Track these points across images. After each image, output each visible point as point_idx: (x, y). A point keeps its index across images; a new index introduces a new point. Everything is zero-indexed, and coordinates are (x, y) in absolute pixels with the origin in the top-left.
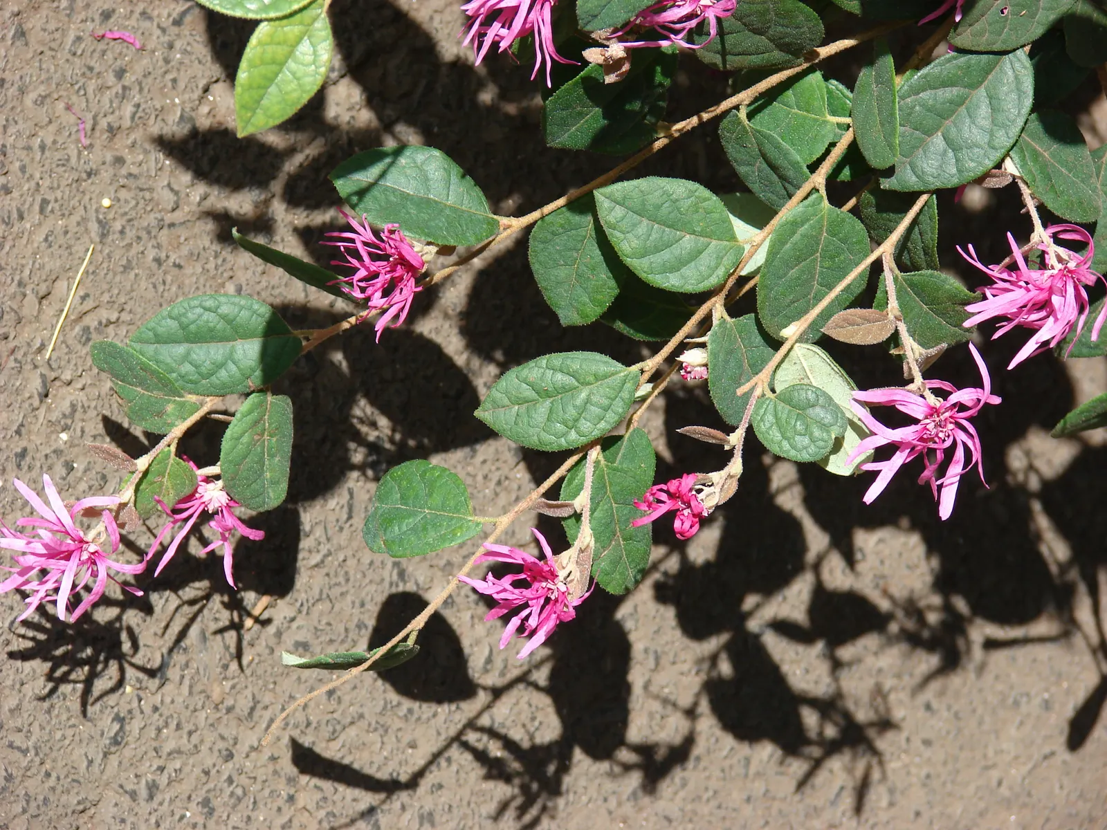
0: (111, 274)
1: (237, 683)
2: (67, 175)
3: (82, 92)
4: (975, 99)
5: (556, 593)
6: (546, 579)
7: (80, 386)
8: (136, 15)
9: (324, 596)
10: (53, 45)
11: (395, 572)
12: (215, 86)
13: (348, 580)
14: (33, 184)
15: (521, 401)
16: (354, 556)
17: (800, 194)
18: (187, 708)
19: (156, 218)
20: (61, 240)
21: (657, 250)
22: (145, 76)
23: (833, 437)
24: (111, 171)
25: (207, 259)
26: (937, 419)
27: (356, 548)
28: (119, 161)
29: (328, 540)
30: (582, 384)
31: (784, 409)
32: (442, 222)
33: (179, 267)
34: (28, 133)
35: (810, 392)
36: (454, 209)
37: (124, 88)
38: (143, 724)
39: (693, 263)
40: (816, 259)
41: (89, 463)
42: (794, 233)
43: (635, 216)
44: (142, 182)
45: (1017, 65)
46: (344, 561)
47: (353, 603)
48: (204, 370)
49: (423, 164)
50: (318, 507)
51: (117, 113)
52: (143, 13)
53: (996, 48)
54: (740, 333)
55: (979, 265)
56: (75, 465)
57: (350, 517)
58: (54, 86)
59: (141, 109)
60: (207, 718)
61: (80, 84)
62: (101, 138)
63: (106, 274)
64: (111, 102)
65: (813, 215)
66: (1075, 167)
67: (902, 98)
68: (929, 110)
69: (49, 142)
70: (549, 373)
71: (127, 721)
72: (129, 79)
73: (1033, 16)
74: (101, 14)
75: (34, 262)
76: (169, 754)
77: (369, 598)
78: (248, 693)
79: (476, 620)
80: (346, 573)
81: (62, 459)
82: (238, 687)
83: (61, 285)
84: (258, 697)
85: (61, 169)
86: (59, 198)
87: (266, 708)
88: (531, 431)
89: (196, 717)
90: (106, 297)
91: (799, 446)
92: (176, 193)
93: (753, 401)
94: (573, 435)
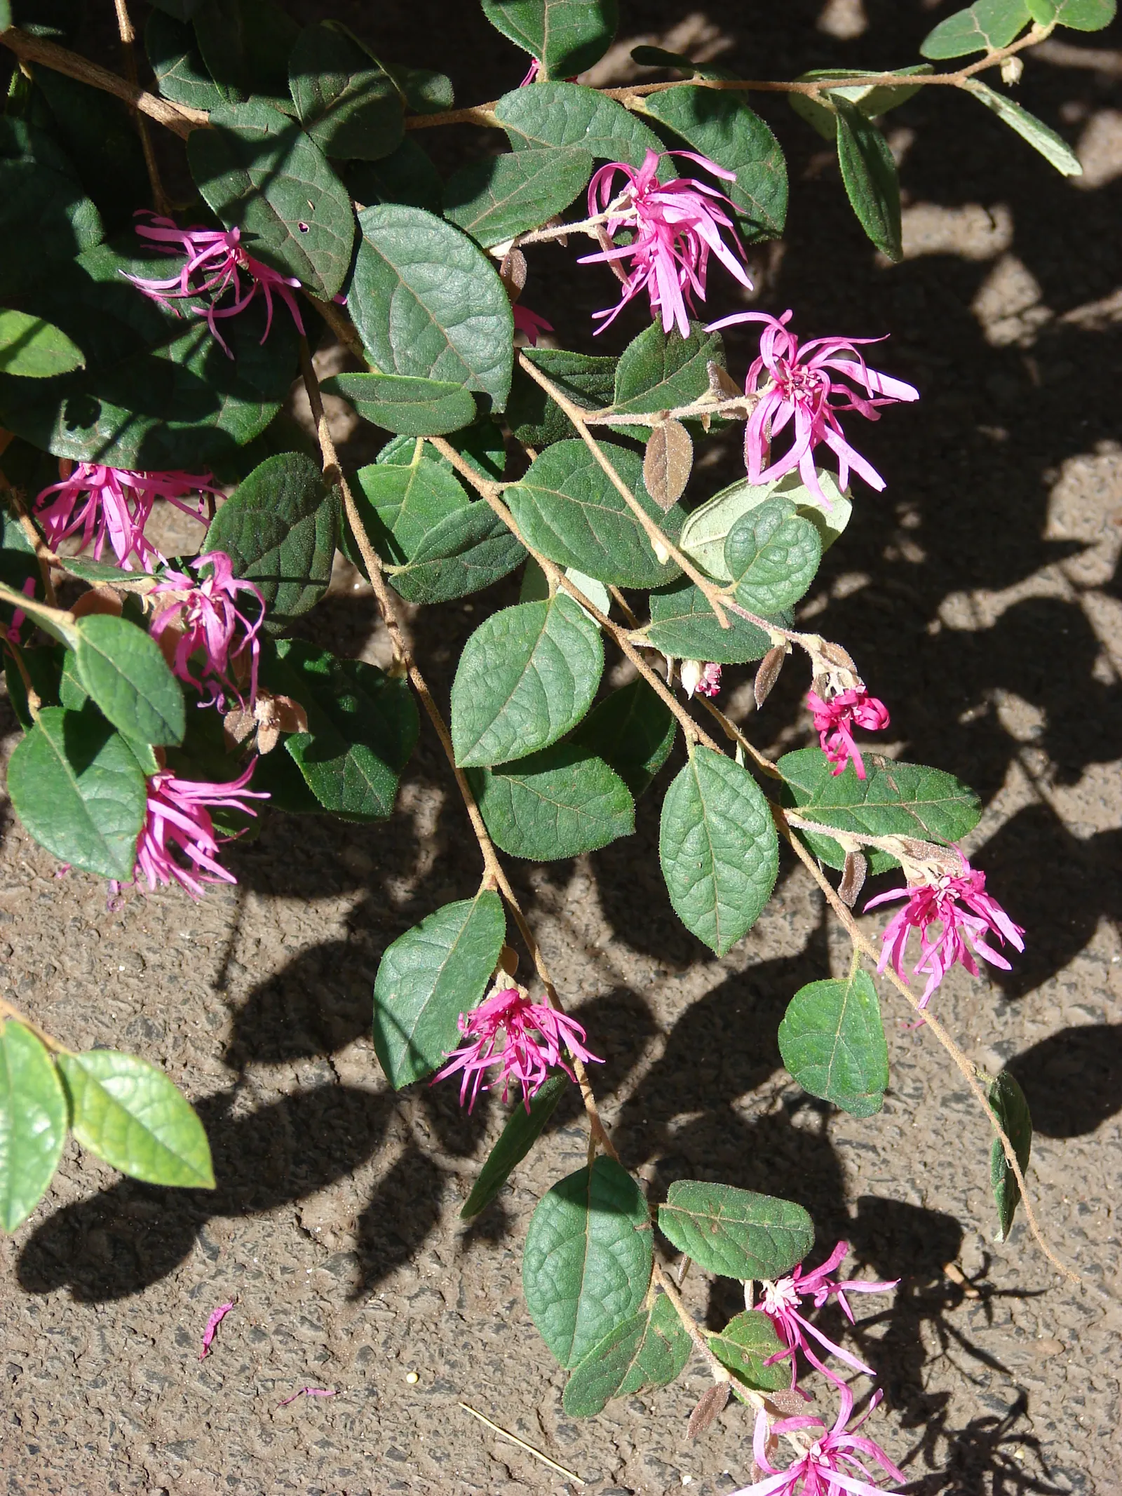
0: (499, 1387)
1: (1044, 1321)
2: (366, 1421)
3: (270, 1384)
4: (411, 281)
5: (952, 891)
6: (932, 901)
7: (629, 1450)
8: (193, 1302)
9: (963, 1196)
10: (202, 1410)
11: (954, 1105)
12: (304, 1222)
13: (950, 1164)
14: (366, 1464)
15: (712, 899)
16: (922, 1152)
17: (502, 514)
18: (1060, 1387)
19: (447, 1321)
20: (444, 1441)
21: (543, 701)
22: (269, 1305)
23: (795, 517)
24: (375, 1365)
25: (513, 1267)
26: (791, 385)
27: (914, 1148)
28: (365, 1353)
29: (894, 1179)
30: (700, 819)
31: (753, 573)
32: (471, 960)
33: (513, 1303)
34: (302, 1459)
35: (737, 538)
36: (460, 943)
37: (277, 1332)
38: (1066, 1444)
39: (568, 659)
40: (589, 509)
41: (727, 1454)
42: (549, 528)
43: (496, 721)
44: (398, 1331)
45: (376, 223)
46: (925, 1165)
47: (980, 1162)
48: (615, 1282)
49: (399, 972)
50: (852, 1185)
51: (305, 1346)
52: (192, 1294)
53: (348, 244)
54: (670, 615)
55: (619, 308)
56: (726, 1472)
57: (873, 1149)
58: (253, 1417)
59: (309, 1317)
60: (1078, 1365)
61: (259, 1384)
62: (333, 1371)
63: (500, 1393)
64: (290, 1351)
65: (530, 502)
66: (522, 172)
67: (393, 369)
68: (414, 340)
69: (320, 1435)
70: (681, 857)
71: (1058, 1463)
72: (268, 1324)
73: (317, 193)
74: (180, 1344)
75: (463, 1479)
76: (1111, 1418)
77: (979, 1143)
78: (1059, 1309)
79: (1039, 1018)
80: (941, 1164)
81: (714, 1486)
82: (1049, 1320)
83: (500, 1450)
84: (1068, 1298)
85: (357, 1426)
86: (391, 1434)
87: (1083, 1291)
88: (750, 890)
89: (1074, 1377)
90: (528, 1399)
91: (800, 560)
92: (422, 1291)
93: (738, 609)
94: (763, 840)
